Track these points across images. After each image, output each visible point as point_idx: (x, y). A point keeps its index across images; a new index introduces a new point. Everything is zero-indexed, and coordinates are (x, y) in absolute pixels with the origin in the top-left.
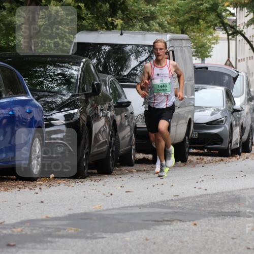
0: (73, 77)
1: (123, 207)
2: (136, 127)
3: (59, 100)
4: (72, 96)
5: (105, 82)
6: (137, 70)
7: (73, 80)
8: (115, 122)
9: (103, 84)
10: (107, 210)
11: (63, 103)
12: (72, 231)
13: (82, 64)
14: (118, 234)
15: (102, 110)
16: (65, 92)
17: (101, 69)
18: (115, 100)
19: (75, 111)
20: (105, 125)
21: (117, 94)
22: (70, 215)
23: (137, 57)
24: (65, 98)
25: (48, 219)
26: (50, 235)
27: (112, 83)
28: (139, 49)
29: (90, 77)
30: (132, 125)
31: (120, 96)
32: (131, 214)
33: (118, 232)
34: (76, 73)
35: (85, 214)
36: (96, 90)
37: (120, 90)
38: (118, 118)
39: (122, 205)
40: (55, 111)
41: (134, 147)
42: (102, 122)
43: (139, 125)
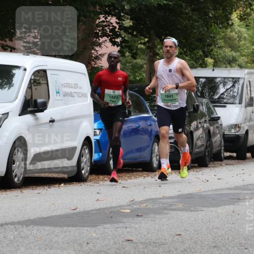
1: (216, 190)
2: (224, 134)
5: (202, 103)
6: (224, 95)
8: (209, 131)
9: (201, 105)
10: (205, 192)
12: (180, 206)
15: (200, 123)
17: (199, 94)
18: (209, 116)
20: (202, 133)
21: (210, 112)
22: (179, 195)
23: (224, 86)
25: (164, 198)
26: (166, 209)
27: (207, 104)
28: (226, 80)
29: (191, 100)
30: (222, 133)
31: (212, 113)
32: (222, 194)
33: (213, 207)
35: (190, 194)
36: (196, 109)
37: (213, 109)
38: (212, 128)
39: (215, 188)
41: (223, 148)
42: (200, 131)
43: (226, 133)
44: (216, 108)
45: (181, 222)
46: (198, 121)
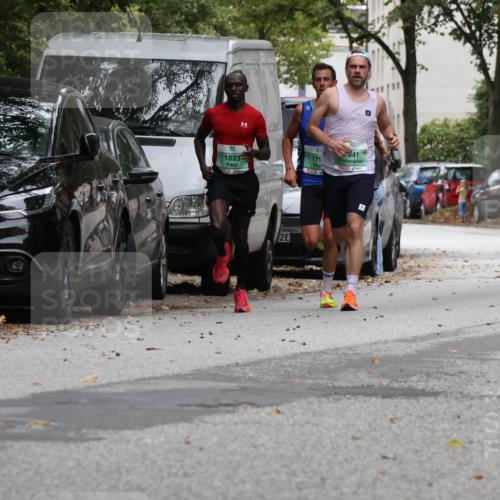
0: (42, 125)
1: (139, 380)
2: (167, 223)
3: (14, 170)
4: (41, 161)
5: (106, 133)
6: (169, 110)
7: (42, 130)
8: (125, 212)
9: (102, 137)
10: (108, 385)
11: (22, 175)
12: (38, 426)
13: (60, 98)
14: (129, 433)
15: (100, 189)
16: (26, 154)
18: (127, 168)
19: (47, 191)
20: (106, 219)
21: (130, 158)
22: (35, 396)
23: (169, 84)
24: (27, 165)
27: (120, 137)
28: (175, 68)
29: (76, 124)
30: (161, 218)
31: (135, 162)
32: (156, 392)
33: (129, 429)
34: (47, 116)
35: (66, 392)
36: (89, 148)
37: (136, 150)
38: (133, 205)
39: (137, 374)
40: (6, 192)
41: (164, 262)
42: (100, 213)
43: (175, 217)
44: (144, 148)
45: (36, 473)
46: (95, 183)
